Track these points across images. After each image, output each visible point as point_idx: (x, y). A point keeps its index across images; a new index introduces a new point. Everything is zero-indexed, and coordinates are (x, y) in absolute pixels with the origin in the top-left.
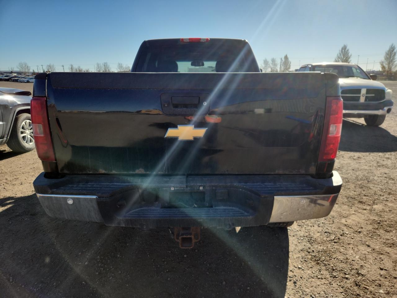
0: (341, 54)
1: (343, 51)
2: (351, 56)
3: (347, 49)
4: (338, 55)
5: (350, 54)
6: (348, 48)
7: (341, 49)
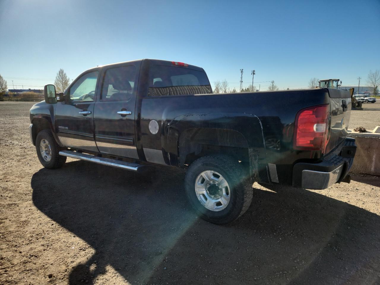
0: (60, 77)
1: (61, 74)
2: (69, 79)
3: (64, 74)
4: (57, 78)
5: (67, 78)
6: (64, 72)
7: (58, 73)
